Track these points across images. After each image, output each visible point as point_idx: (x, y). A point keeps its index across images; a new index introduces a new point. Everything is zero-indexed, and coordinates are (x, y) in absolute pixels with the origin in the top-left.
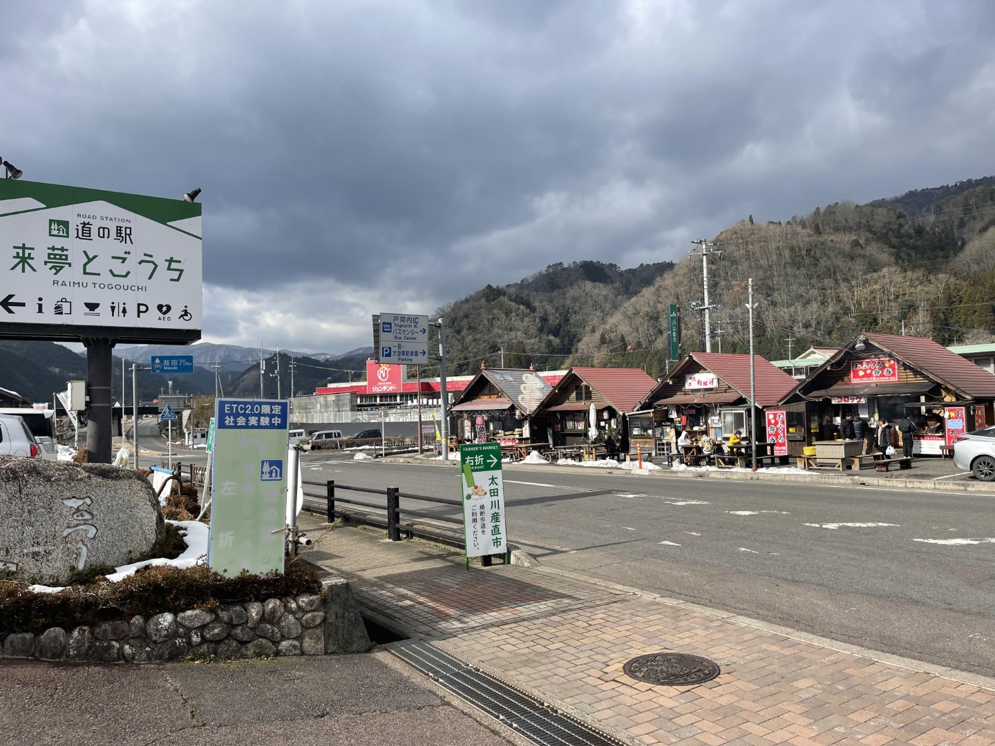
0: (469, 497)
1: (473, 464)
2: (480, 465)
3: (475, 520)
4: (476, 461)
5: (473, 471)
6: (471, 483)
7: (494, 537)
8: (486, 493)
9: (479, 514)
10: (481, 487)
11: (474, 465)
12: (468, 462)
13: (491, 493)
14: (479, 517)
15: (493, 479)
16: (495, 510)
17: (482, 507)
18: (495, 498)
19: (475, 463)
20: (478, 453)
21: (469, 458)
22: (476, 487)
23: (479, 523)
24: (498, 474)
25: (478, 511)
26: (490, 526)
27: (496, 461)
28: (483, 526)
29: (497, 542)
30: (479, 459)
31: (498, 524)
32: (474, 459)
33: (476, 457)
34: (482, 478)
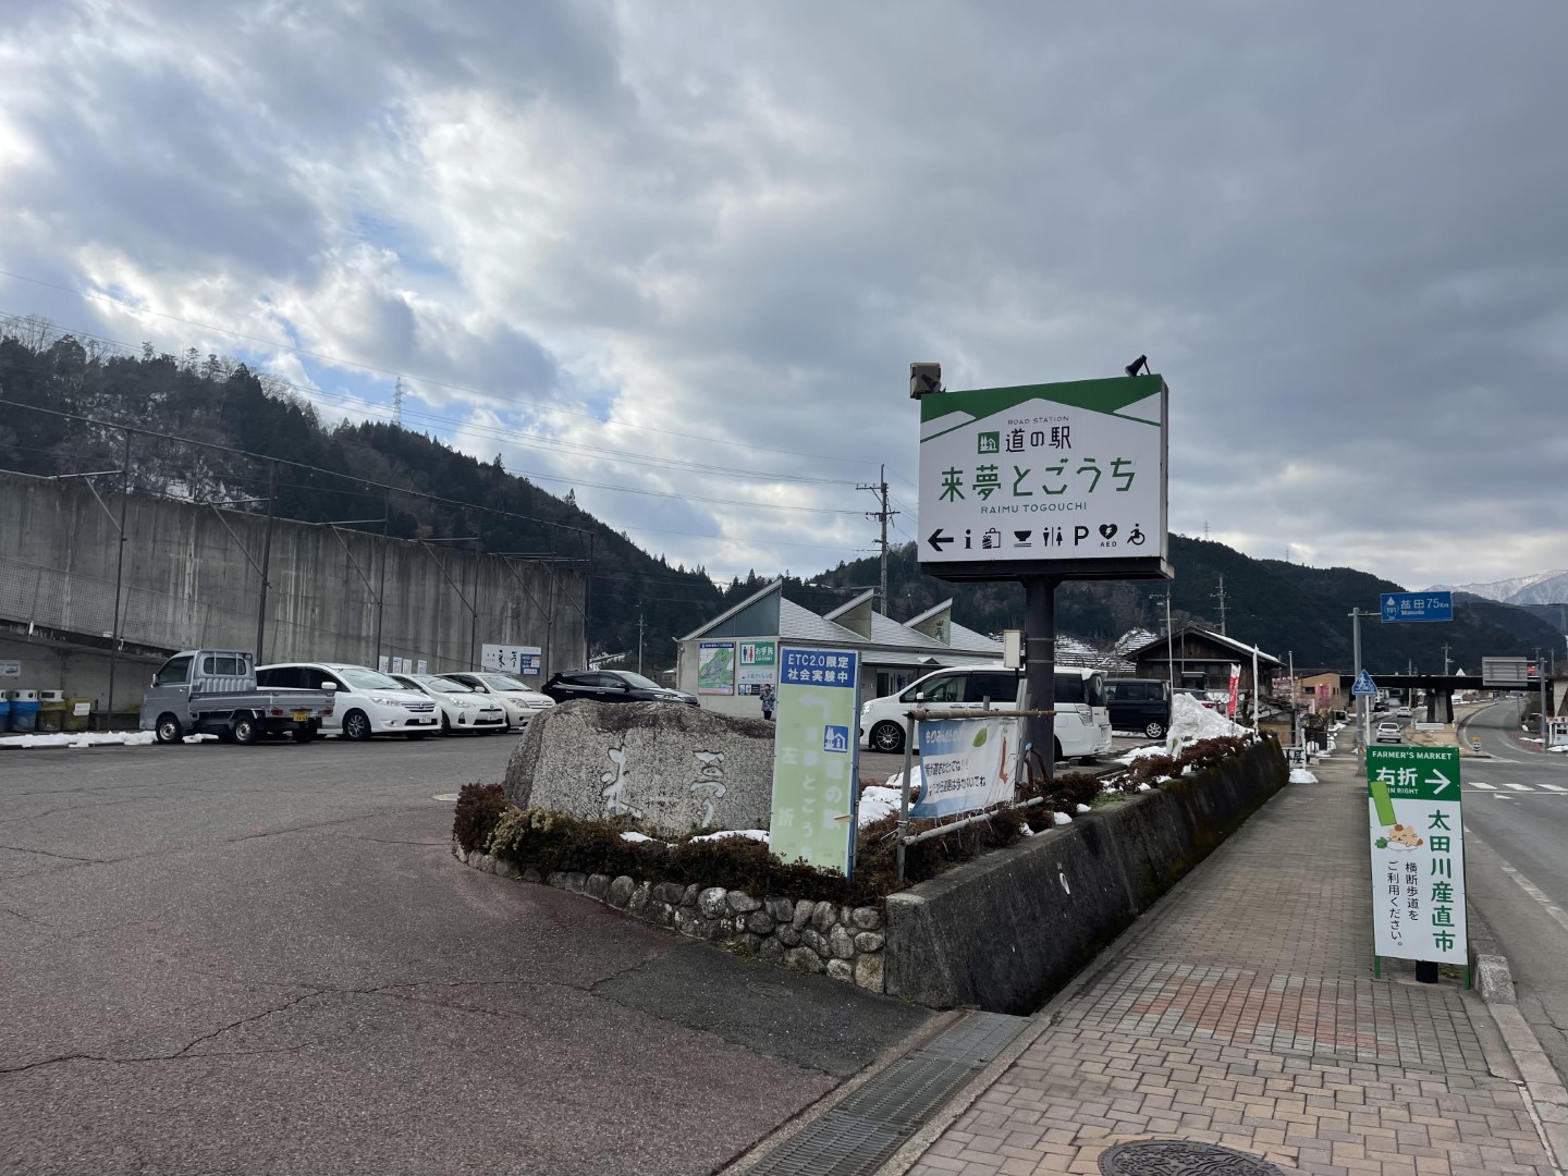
0: (1382, 844)
1: (1393, 783)
2: (1410, 786)
3: (1394, 890)
4: (1401, 778)
5: (1393, 796)
6: (1388, 818)
7: (1439, 930)
8: (1420, 842)
9: (1403, 879)
10: (1410, 828)
11: (1397, 785)
12: (1382, 777)
13: (1432, 843)
14: (1403, 886)
15: (1438, 817)
16: (1439, 877)
17: (1412, 867)
18: (1443, 855)
19: (1397, 781)
20: (1406, 763)
21: (1384, 770)
22: (1399, 828)
23: (1403, 899)
24: (1451, 809)
25: (1403, 873)
26: (1428, 907)
27: (1445, 782)
28: (1414, 904)
29: (1444, 940)
30: (1407, 775)
31: (1446, 905)
32: (1397, 775)
33: (1401, 771)
34: (1415, 812)
